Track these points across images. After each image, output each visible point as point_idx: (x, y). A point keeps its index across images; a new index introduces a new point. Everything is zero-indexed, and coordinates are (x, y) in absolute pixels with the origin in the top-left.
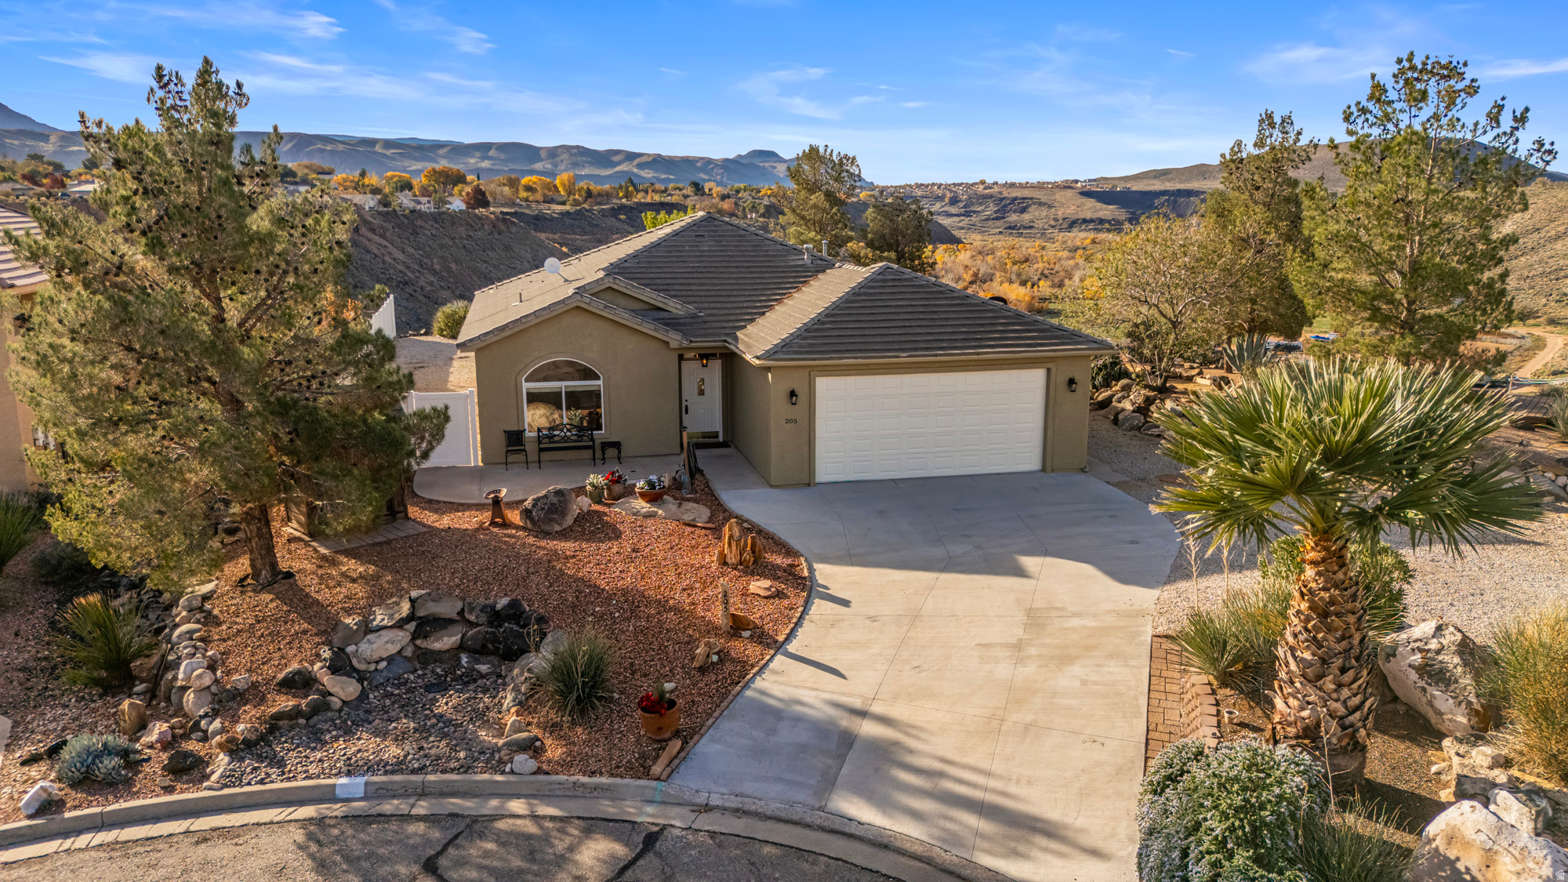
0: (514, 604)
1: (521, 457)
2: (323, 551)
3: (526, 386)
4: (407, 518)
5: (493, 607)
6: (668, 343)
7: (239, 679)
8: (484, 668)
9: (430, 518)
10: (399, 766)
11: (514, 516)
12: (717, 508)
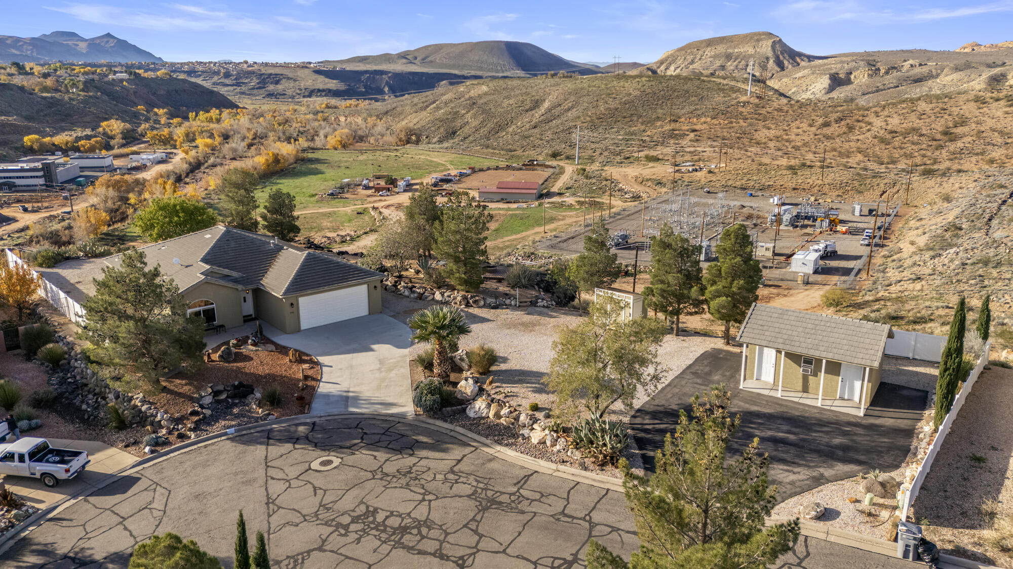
0: (240, 383)
5: (234, 385)
6: (237, 289)
7: (177, 415)
8: (237, 401)
10: (239, 425)
11: (215, 358)
12: (276, 345)
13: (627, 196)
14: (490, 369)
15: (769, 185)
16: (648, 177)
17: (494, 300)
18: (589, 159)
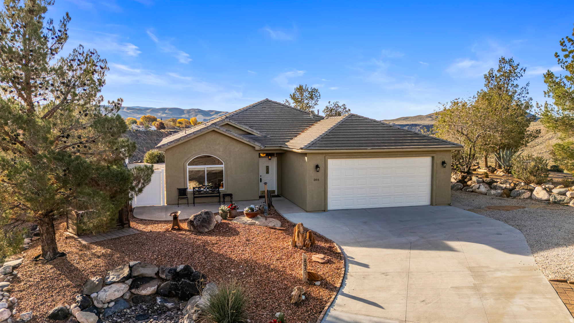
0: (187, 268)
1: (185, 201)
2: (84, 242)
3: (189, 168)
4: (129, 227)
5: (175, 270)
6: (254, 147)
7: (26, 314)
8: (170, 305)
9: (141, 227)
11: (185, 226)
12: (284, 221)
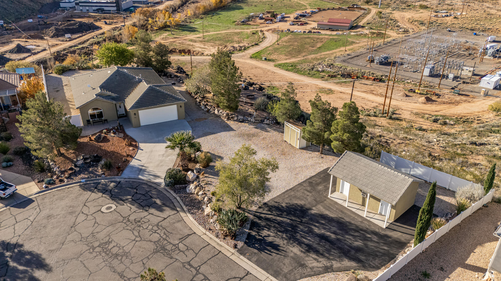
0: (97, 155)
1: (90, 124)
2: (66, 149)
3: (89, 112)
5: (94, 156)
6: (113, 103)
10: (88, 178)
12: (125, 134)
13: (400, 30)
14: (210, 164)
15: (489, 29)
16: (416, 19)
17: (242, 117)
18: (387, 5)
